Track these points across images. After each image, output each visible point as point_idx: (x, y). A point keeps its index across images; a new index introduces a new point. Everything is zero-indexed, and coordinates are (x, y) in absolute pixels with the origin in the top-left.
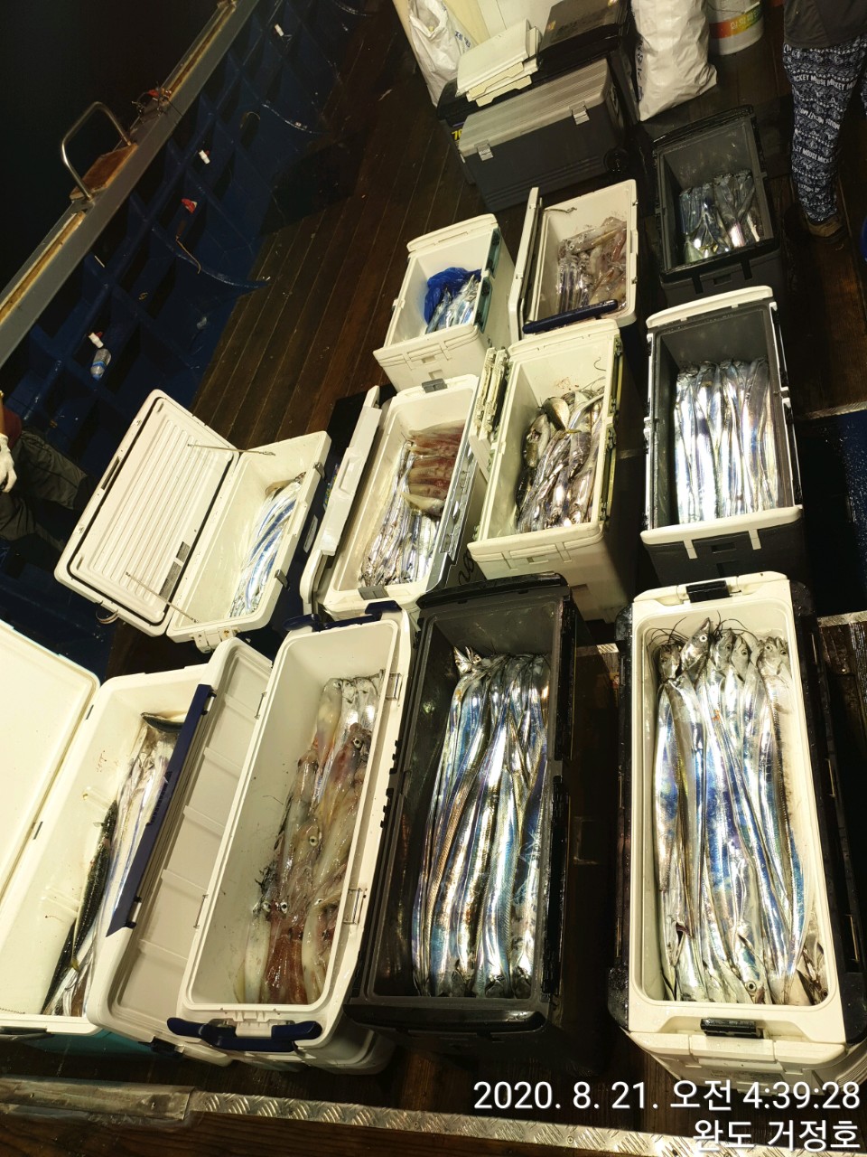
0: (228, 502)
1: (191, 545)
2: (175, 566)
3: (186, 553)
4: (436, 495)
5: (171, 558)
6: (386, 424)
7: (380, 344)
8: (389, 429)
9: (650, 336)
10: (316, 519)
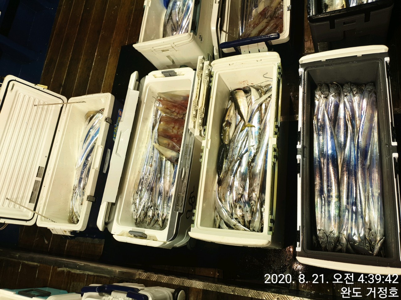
0: (63, 135)
1: (44, 166)
2: (36, 182)
3: (42, 172)
4: (173, 148)
5: (34, 178)
6: (143, 97)
7: (136, 41)
8: (145, 99)
9: (301, 70)
10: (109, 150)
